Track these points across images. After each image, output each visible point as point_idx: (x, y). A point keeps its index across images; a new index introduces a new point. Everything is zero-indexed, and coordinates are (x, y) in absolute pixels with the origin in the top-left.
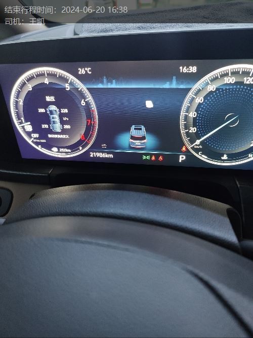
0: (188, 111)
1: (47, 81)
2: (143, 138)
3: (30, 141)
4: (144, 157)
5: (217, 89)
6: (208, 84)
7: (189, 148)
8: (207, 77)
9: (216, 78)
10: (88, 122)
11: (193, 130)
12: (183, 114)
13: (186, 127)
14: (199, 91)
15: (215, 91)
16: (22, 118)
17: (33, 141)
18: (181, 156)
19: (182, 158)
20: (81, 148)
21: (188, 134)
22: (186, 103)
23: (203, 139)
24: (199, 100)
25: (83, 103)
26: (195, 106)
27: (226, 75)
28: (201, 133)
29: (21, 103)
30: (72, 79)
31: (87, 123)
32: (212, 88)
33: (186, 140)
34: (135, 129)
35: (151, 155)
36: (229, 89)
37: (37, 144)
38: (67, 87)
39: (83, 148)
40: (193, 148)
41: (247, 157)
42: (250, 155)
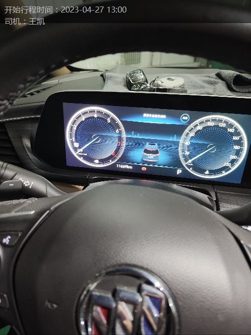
1: (96, 116)
6: (197, 125)
7: (184, 164)
8: (197, 122)
9: (203, 122)
11: (187, 153)
12: (181, 142)
16: (74, 138)
17: (77, 154)
19: (179, 172)
20: (111, 161)
21: (184, 156)
22: (183, 136)
23: (193, 159)
26: (189, 138)
27: (209, 121)
28: (192, 156)
29: (75, 128)
30: (113, 116)
31: (118, 144)
33: (182, 159)
37: (80, 156)
38: (109, 120)
39: (112, 160)
40: (187, 165)
41: (222, 173)
42: (223, 172)
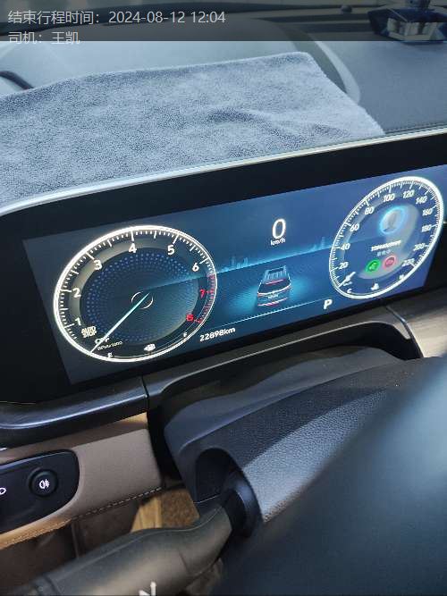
0: (341, 243)
1: (133, 248)
3: (89, 353)
5: (375, 211)
6: (366, 206)
7: (337, 287)
8: (366, 199)
9: (376, 198)
10: (200, 293)
11: (344, 265)
12: (333, 250)
13: (337, 264)
14: (355, 216)
15: (372, 214)
16: (78, 319)
18: (326, 302)
21: (338, 272)
22: (338, 236)
24: (355, 227)
27: (386, 192)
29: (77, 295)
30: (180, 237)
31: (200, 296)
32: (370, 210)
33: (334, 278)
34: (271, 272)
37: (104, 353)
40: (341, 287)
41: (398, 279)
42: (401, 277)
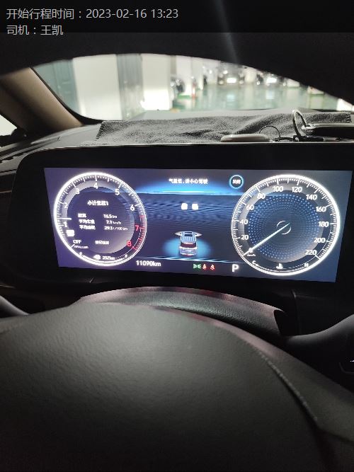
0: (239, 218)
1: (96, 186)
2: (194, 245)
3: (70, 248)
4: (195, 266)
5: (267, 197)
6: (257, 192)
7: (242, 255)
8: (256, 186)
9: (266, 187)
11: (245, 237)
12: (233, 221)
13: (238, 234)
14: (249, 198)
15: (265, 199)
17: (73, 248)
18: (233, 265)
19: (235, 267)
21: (240, 242)
22: (236, 211)
23: (256, 247)
24: (250, 207)
25: (132, 208)
26: (246, 214)
27: (275, 184)
28: (253, 241)
29: (66, 207)
30: (122, 184)
31: (135, 229)
32: (261, 196)
33: (238, 248)
34: (186, 235)
35: (202, 263)
36: (278, 197)
37: (78, 251)
38: (117, 192)
39: (128, 257)
40: (246, 257)
41: (303, 266)
42: (306, 265)
